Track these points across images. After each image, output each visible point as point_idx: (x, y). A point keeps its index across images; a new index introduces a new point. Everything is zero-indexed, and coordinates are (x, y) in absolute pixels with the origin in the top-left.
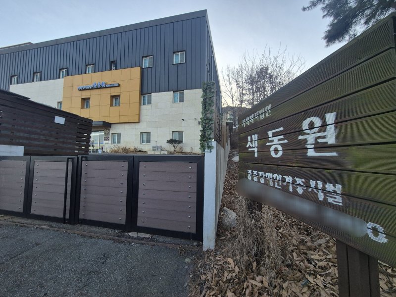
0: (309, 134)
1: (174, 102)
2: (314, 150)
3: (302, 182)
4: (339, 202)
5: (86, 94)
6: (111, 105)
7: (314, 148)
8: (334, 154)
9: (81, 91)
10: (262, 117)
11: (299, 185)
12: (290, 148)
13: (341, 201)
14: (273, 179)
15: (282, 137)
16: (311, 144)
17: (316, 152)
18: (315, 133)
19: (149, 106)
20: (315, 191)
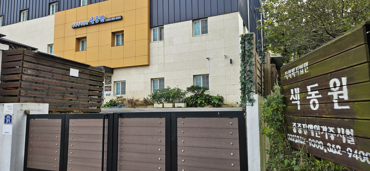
0: (334, 91)
1: (195, 34)
2: (338, 104)
3: (333, 130)
4: (353, 142)
5: (81, 33)
6: (113, 45)
7: (338, 102)
8: (348, 107)
9: (75, 30)
10: (302, 72)
11: (332, 133)
12: (324, 102)
13: (354, 141)
14: (314, 130)
15: (317, 92)
16: (336, 100)
17: (339, 106)
18: (337, 91)
19: (161, 43)
20: (341, 136)
